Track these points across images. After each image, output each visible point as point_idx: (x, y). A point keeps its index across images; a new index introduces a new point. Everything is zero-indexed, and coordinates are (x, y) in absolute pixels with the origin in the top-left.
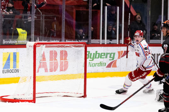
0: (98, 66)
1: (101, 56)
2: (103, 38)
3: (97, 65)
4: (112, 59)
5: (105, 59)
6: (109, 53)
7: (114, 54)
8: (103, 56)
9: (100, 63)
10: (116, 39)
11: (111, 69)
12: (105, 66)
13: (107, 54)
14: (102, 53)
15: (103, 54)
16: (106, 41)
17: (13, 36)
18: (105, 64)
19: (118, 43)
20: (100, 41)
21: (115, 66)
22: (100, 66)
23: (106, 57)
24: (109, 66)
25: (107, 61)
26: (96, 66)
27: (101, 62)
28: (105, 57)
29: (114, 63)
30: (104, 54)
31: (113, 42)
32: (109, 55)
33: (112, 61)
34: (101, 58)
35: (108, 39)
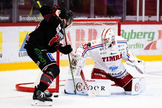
0: (134, 48)
1: (138, 35)
2: (141, 14)
3: (133, 46)
4: (150, 39)
5: (142, 39)
6: (147, 33)
7: (154, 33)
8: (140, 35)
9: (137, 45)
10: (155, 15)
11: (150, 52)
12: (143, 47)
13: (145, 33)
14: (138, 33)
15: (140, 34)
16: (144, 18)
17: (31, 11)
18: (143, 45)
19: (158, 20)
20: (136, 18)
21: (154, 48)
22: (136, 48)
23: (144, 37)
24: (148, 48)
25: (146, 42)
26: (131, 48)
27: (137, 43)
28: (142, 37)
29: (154, 45)
30: (142, 33)
31: (153, 18)
32: (147, 35)
33: (151, 42)
34: (138, 38)
35: (146, 15)
